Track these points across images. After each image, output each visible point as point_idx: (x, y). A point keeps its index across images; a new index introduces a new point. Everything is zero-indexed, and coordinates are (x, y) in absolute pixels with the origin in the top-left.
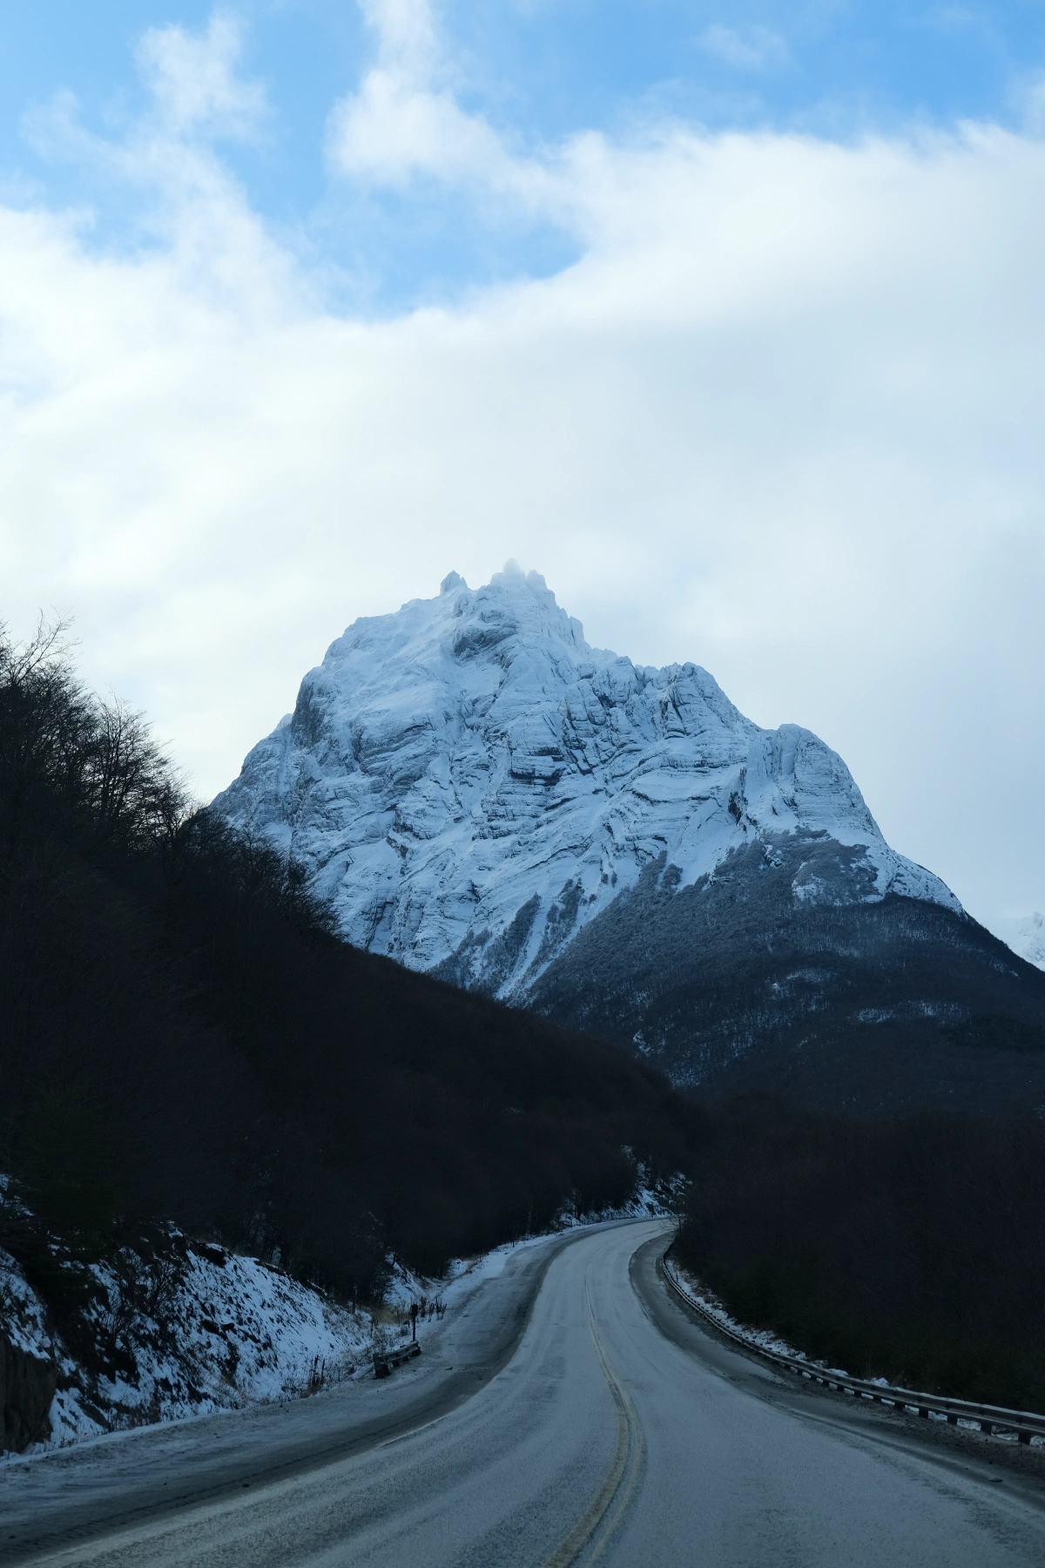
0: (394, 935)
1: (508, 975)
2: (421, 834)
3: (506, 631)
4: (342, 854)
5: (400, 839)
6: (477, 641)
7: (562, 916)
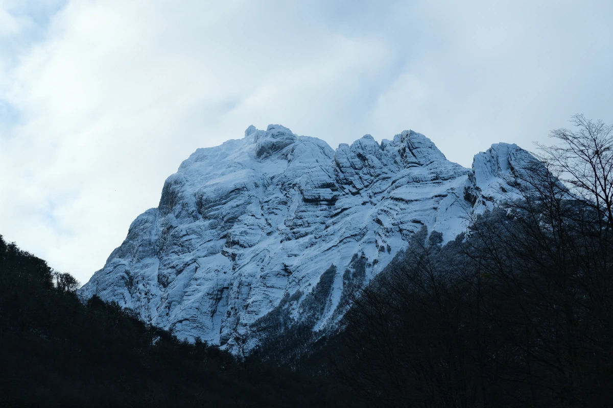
0: (230, 306)
1: (319, 317)
2: (245, 245)
3: (287, 141)
4: (192, 265)
5: (230, 251)
6: (271, 148)
7: (355, 275)
